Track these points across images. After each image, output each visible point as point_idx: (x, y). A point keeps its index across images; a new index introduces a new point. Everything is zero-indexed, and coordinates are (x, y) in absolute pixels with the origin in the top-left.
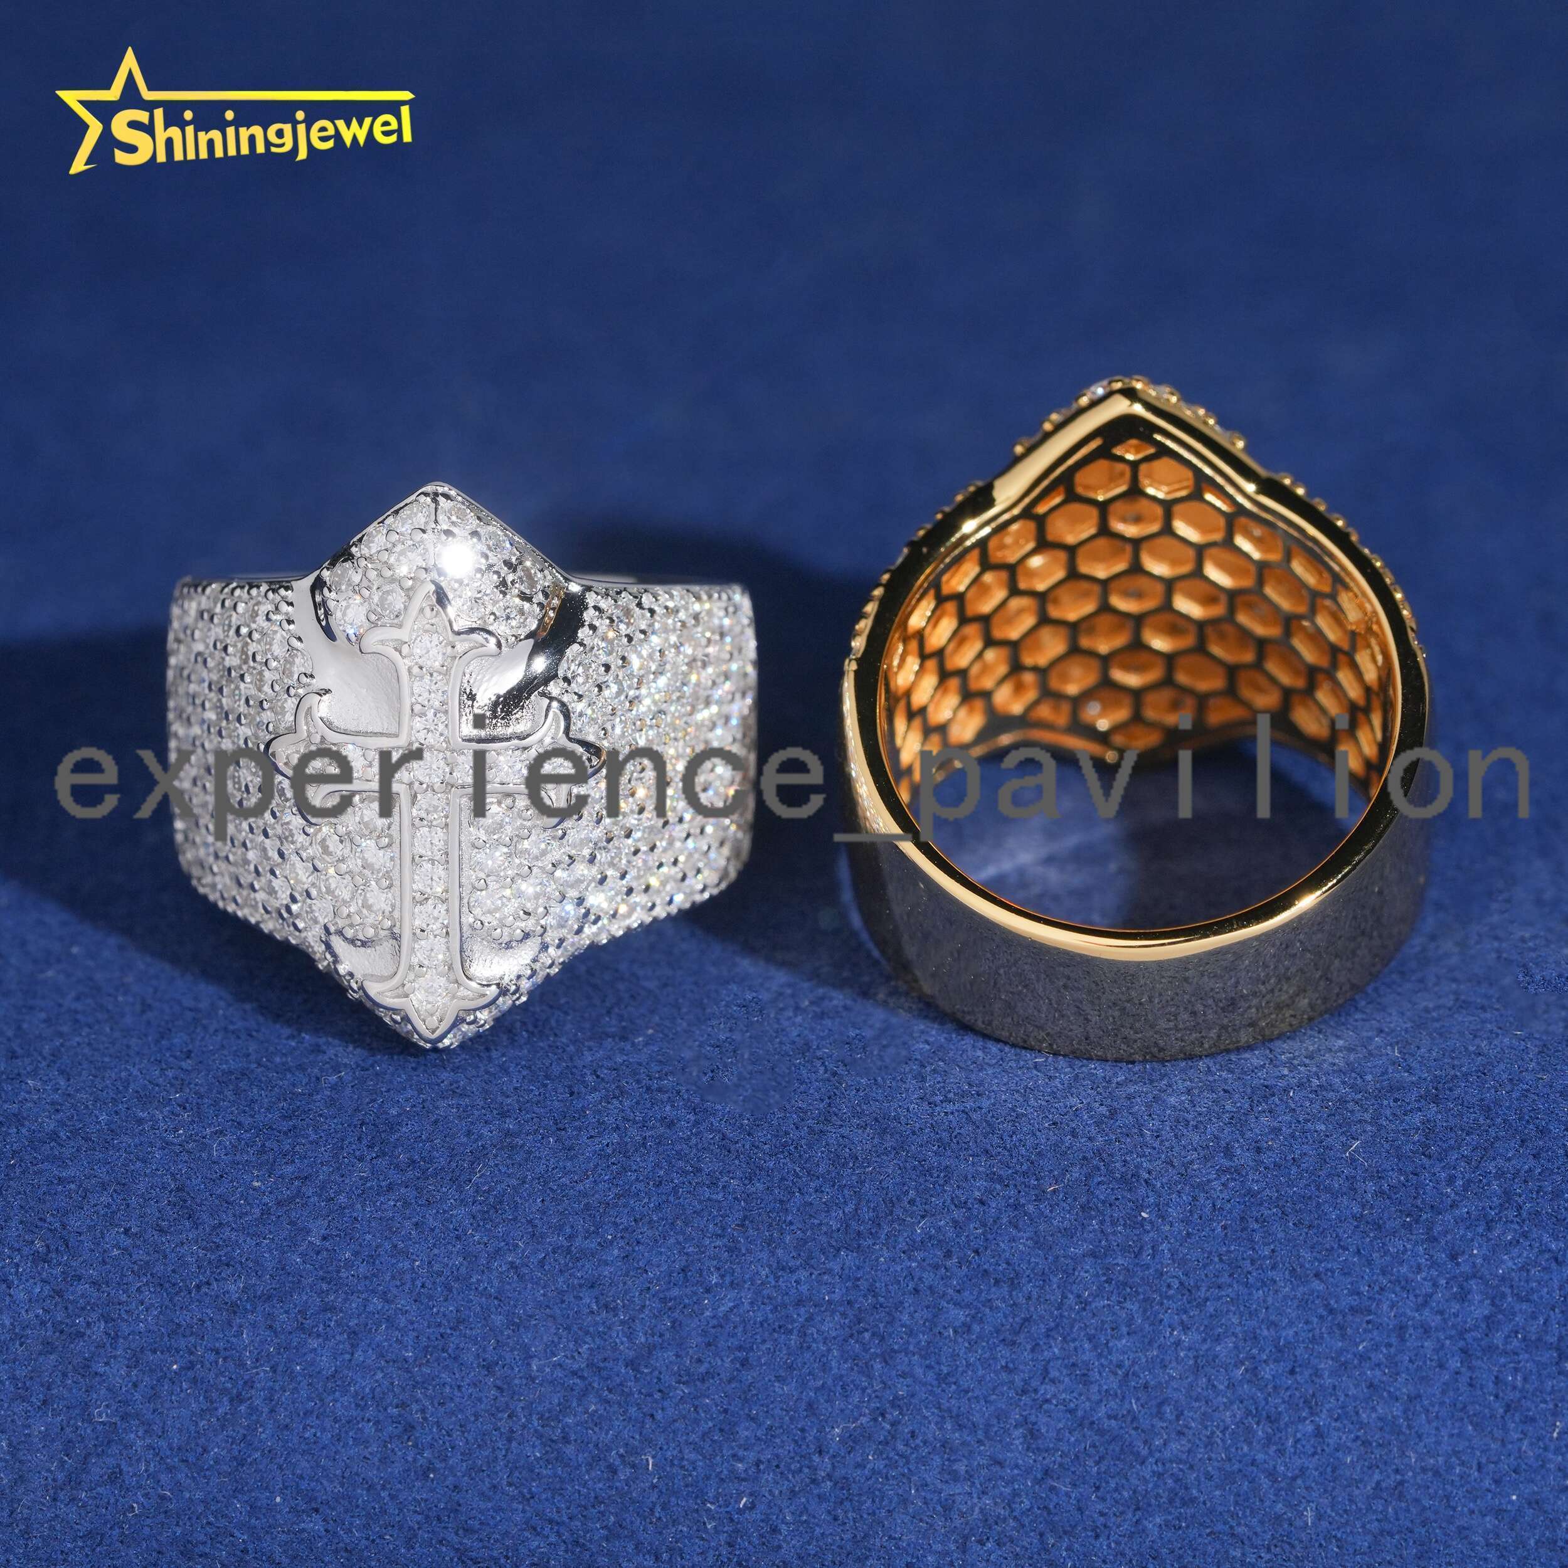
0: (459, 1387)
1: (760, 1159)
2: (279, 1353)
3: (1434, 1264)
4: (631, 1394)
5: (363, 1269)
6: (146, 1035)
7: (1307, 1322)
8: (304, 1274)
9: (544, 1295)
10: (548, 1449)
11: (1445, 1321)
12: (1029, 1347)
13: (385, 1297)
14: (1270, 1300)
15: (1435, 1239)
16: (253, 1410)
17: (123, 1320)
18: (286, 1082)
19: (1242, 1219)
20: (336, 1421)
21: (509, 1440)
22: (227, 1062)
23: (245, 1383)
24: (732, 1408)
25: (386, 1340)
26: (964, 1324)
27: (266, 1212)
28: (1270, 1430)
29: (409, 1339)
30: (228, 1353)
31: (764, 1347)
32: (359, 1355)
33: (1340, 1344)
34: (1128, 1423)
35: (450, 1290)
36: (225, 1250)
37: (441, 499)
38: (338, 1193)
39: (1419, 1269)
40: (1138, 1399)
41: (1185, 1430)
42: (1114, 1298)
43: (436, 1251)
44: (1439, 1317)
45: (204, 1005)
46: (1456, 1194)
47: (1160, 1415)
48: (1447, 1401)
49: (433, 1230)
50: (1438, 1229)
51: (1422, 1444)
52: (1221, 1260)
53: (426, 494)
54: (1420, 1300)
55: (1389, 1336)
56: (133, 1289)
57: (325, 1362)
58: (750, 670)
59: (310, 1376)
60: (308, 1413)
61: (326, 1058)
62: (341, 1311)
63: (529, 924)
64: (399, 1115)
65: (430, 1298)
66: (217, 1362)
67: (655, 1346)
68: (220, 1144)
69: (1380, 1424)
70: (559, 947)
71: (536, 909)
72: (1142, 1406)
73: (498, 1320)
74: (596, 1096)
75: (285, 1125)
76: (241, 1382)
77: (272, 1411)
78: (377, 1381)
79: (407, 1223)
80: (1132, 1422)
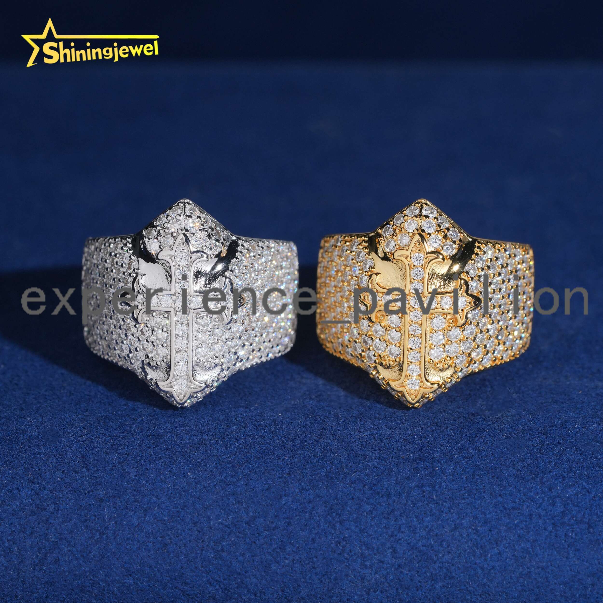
0: (184, 530)
1: (296, 450)
2: (118, 517)
3: (543, 492)
4: (247, 534)
5: (149, 487)
6: (71, 403)
7: (496, 512)
8: (128, 488)
9: (216, 498)
10: (216, 554)
11: (547, 513)
12: (394, 520)
13: (157, 497)
14: (483, 504)
15: (544, 483)
16: (108, 537)
17: (61, 504)
18: (122, 420)
19: (473, 475)
20: (138, 542)
21: (202, 550)
22: (101, 413)
23: (105, 528)
24: (284, 540)
25: (157, 513)
26: (370, 511)
27: (114, 466)
28: (482, 552)
29: (166, 513)
30: (99, 517)
31: (296, 518)
32: (147, 518)
33: (508, 521)
34: (430, 548)
35: (181, 495)
36: (99, 479)
37: (187, 205)
38: (141, 459)
39: (538, 494)
40: (433, 539)
41: (451, 551)
42: (425, 502)
43: (176, 481)
44: (544, 512)
45: (93, 394)
46: (552, 467)
47: (441, 545)
48: (547, 542)
49: (175, 473)
50: (545, 480)
51: (538, 558)
52: (465, 489)
53: (181, 203)
54: (538, 505)
55: (526, 518)
56: (65, 493)
57: (135, 521)
58: (296, 272)
59: (129, 525)
60: (128, 539)
61: (137, 412)
62: (141, 502)
63: (217, 361)
64: (164, 432)
65: (174, 498)
66: (95, 520)
67: (256, 517)
68: (97, 442)
69: (522, 550)
70: (227, 370)
71: (219, 355)
72: (435, 542)
73: (199, 506)
74: (236, 427)
75: (122, 435)
76: (104, 527)
77: (115, 538)
78: (154, 528)
79: (166, 471)
80: (431, 548)
